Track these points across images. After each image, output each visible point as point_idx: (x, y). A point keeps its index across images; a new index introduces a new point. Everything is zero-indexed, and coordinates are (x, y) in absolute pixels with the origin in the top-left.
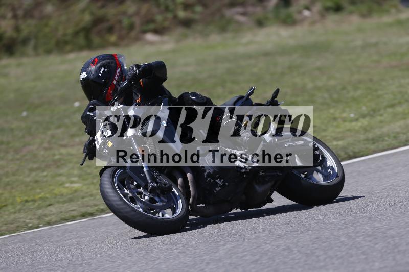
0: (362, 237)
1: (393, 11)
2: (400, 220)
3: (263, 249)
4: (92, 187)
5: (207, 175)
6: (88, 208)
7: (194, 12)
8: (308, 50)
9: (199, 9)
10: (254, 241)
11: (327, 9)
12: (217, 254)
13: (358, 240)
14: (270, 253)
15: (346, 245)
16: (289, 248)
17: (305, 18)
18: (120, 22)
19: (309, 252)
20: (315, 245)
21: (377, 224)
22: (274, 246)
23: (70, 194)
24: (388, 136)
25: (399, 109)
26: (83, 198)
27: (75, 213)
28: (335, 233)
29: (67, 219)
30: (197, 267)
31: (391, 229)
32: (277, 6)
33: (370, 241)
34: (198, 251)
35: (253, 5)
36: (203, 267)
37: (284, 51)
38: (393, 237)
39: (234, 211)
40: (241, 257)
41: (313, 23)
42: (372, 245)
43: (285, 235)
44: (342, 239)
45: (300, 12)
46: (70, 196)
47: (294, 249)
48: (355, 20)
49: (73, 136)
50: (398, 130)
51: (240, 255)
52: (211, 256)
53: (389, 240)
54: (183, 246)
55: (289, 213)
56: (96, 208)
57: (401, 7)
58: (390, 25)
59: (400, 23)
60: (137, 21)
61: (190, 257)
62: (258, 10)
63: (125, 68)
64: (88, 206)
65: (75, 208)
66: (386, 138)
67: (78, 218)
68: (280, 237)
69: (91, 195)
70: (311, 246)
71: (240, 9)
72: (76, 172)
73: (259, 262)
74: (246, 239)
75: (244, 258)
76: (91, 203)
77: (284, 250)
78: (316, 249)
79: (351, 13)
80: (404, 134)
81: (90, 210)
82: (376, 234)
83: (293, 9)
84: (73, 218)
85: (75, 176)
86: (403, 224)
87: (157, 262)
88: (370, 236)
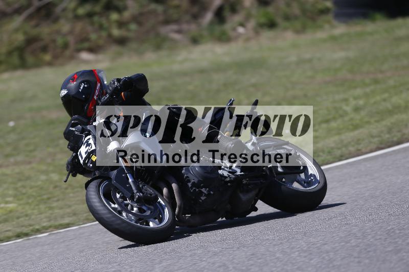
0: (297, 253)
1: (327, 26)
2: (334, 235)
3: (199, 266)
4: (27, 207)
5: (192, 185)
6: (23, 228)
7: (129, 30)
8: (242, 66)
9: (133, 27)
10: (190, 258)
11: (261, 26)
13: (292, 255)
15: (281, 261)
16: (224, 265)
17: (239, 35)
18: (54, 41)
19: (244, 268)
20: (250, 262)
21: (312, 240)
22: (209, 263)
23: (5, 215)
24: (323, 151)
25: (333, 124)
26: (18, 218)
27: (10, 234)
28: (271, 249)
29: (2, 239)
31: (325, 244)
32: (211, 23)
33: (305, 257)
35: (188, 22)
37: (219, 68)
38: (327, 252)
39: (220, 219)
41: (248, 40)
42: (307, 261)
43: (221, 251)
44: (278, 255)
45: (234, 29)
46: (5, 217)
47: (230, 266)
48: (290, 36)
49: (7, 156)
50: (333, 145)
53: (324, 255)
54: (119, 265)
55: (224, 230)
56: (31, 228)
57: (335, 23)
58: (324, 41)
59: (334, 39)
60: (71, 39)
62: (193, 28)
63: (105, 83)
64: (22, 226)
65: (9, 228)
66: (321, 154)
67: (14, 238)
68: (215, 254)
69: (27, 215)
70: (247, 262)
71: (174, 27)
72: (11, 192)
74: (182, 256)
76: (26, 223)
77: (220, 267)
78: (252, 265)
79: (286, 29)
80: (339, 149)
81: (25, 230)
82: (311, 249)
83: (228, 26)
84: (8, 239)
85: (10, 196)
86: (337, 239)
88: (305, 251)
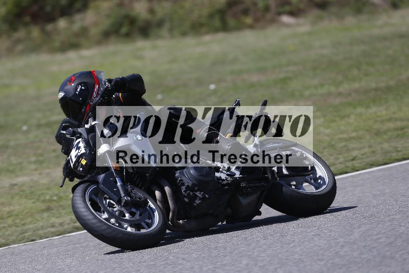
3: (397, 231)
5: (186, 188)
10: (388, 223)
12: (352, 237)
14: (404, 236)
18: (255, 4)
30: (331, 250)
34: (333, 234)
36: (337, 250)
40: (376, 240)
51: (375, 237)
52: (346, 239)
54: (318, 229)
61: (325, 240)
73: (394, 245)
75: (379, 240)
87: (292, 245)
